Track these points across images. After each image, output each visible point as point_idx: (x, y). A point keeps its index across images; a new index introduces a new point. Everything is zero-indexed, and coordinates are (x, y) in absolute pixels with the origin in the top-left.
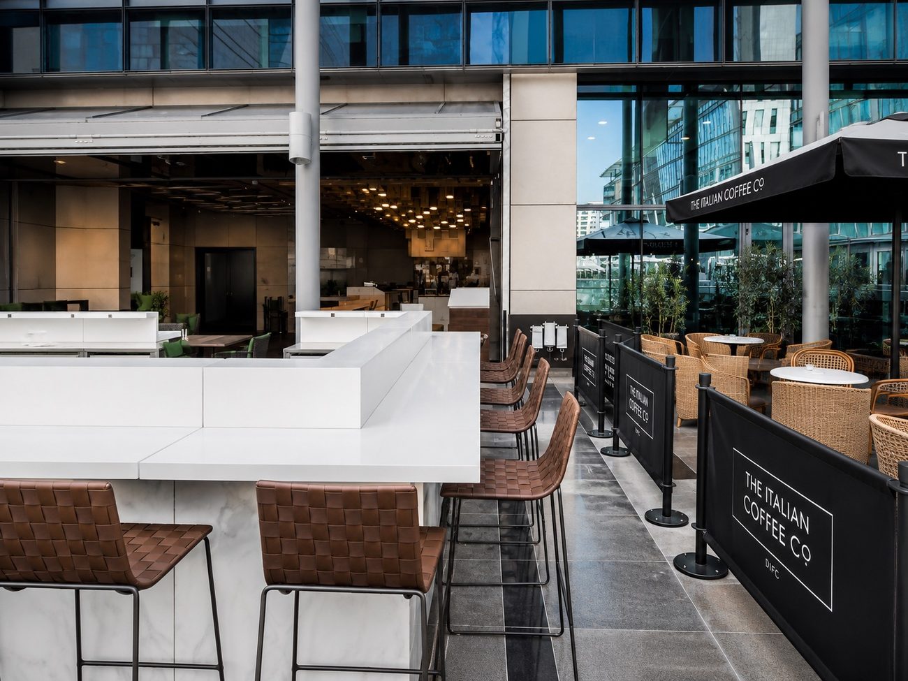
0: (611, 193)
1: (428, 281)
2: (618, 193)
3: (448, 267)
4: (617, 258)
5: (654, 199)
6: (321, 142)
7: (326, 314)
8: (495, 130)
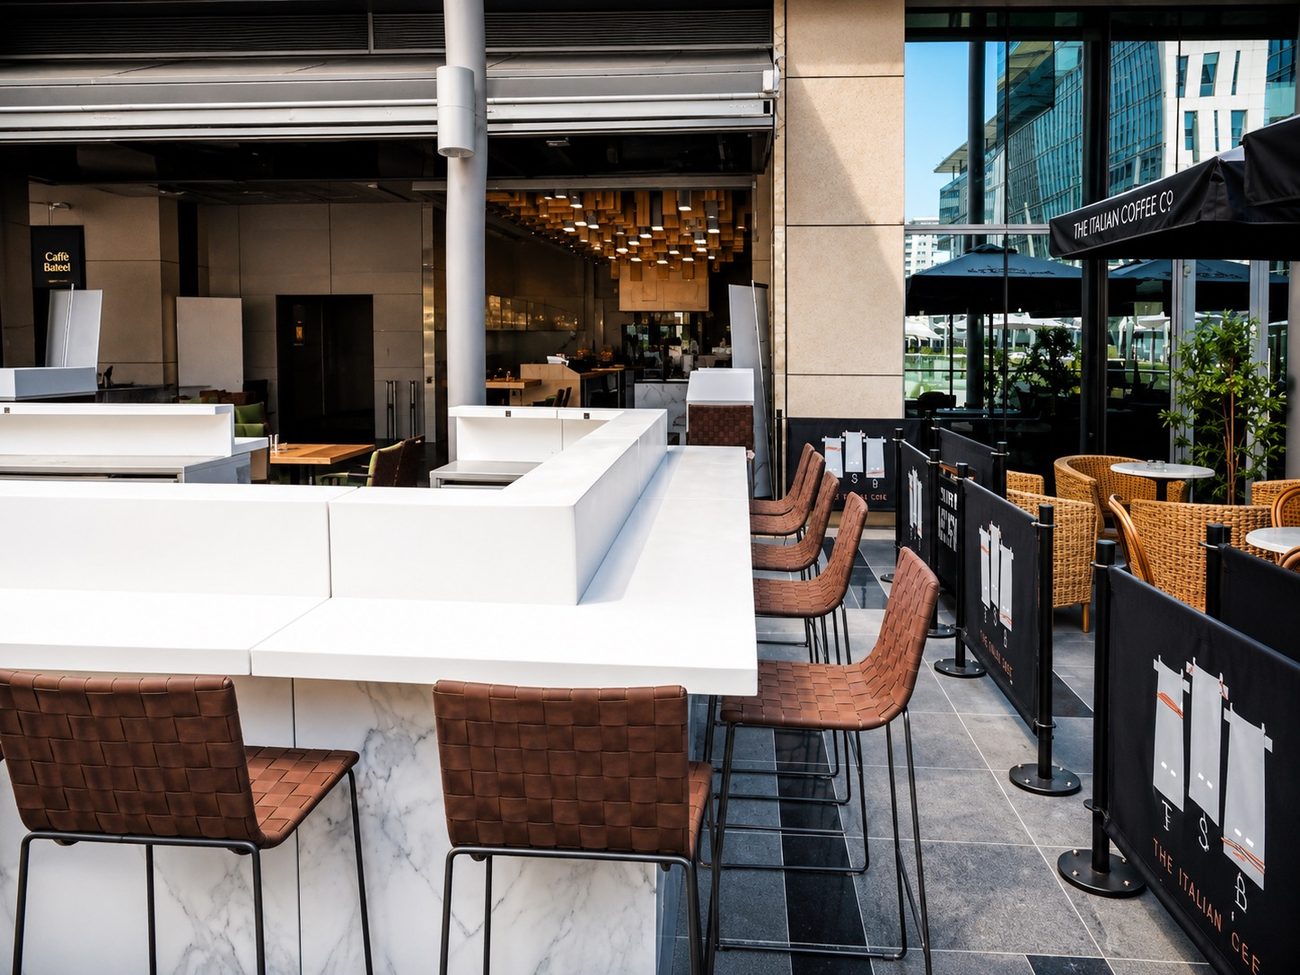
0: (953, 202)
1: (647, 354)
2: (964, 202)
3: (679, 330)
4: (962, 319)
5: (1027, 213)
6: (490, 117)
7: (498, 411)
8: (762, 95)
